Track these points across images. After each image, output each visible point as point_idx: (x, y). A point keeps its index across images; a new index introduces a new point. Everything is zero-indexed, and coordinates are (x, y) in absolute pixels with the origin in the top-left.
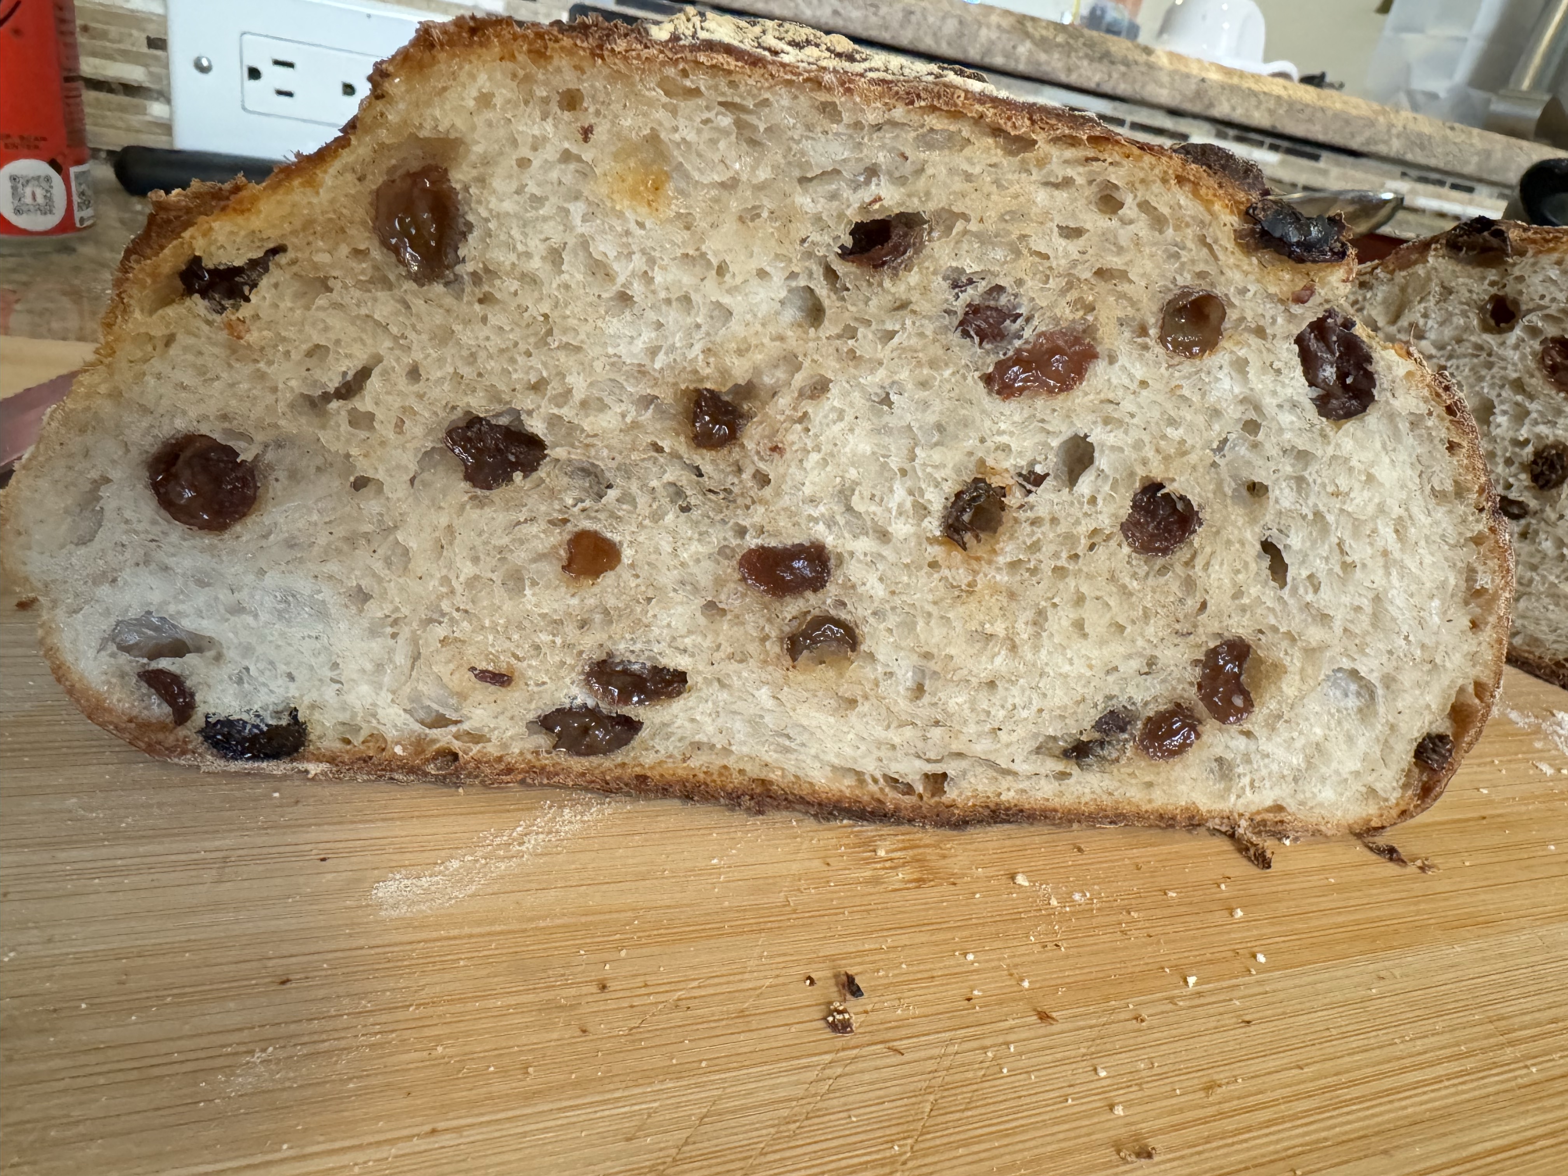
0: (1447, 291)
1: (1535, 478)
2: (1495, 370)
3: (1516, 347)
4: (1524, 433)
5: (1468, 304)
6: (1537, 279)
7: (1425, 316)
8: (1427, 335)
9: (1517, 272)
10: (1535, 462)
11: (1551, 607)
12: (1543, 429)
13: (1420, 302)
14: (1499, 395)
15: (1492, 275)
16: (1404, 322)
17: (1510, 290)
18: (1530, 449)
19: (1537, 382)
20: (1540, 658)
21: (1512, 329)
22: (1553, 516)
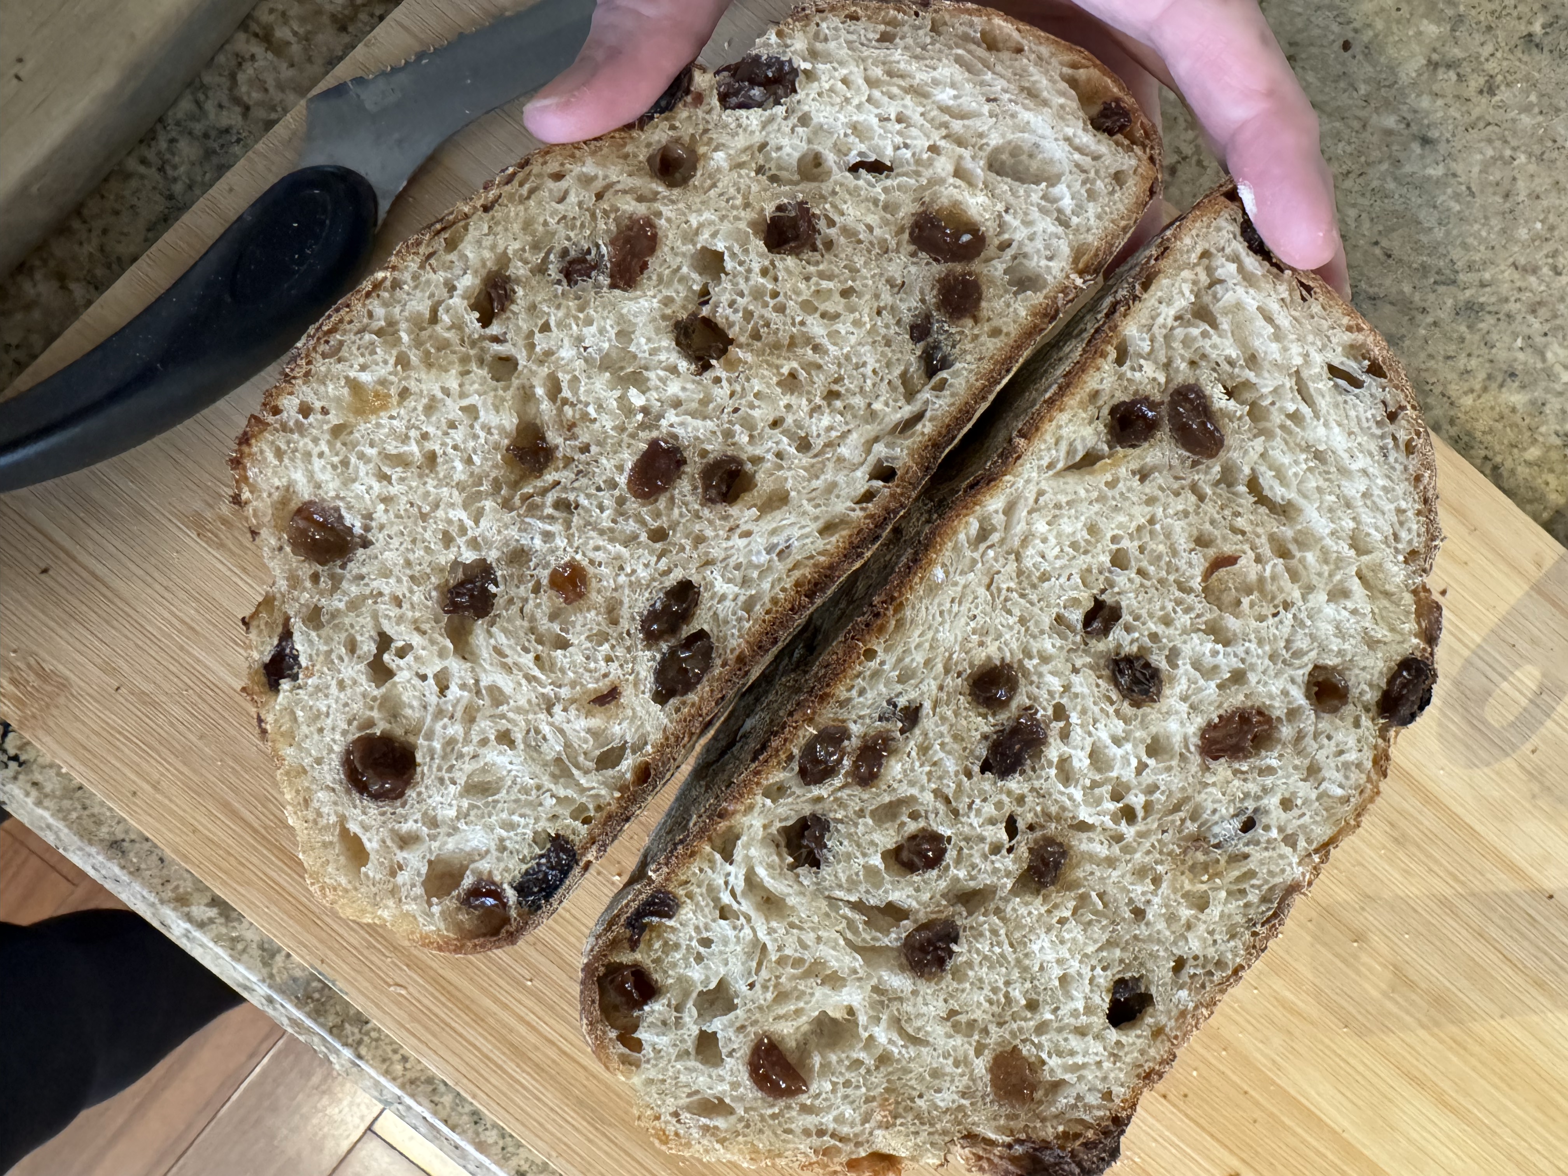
0: (1372, 643)
1: (1129, 660)
2: (1267, 662)
3: (1285, 693)
4: (1184, 667)
5: (1351, 660)
6: (1351, 742)
7: (1354, 612)
8: (1332, 605)
9: (1365, 721)
10: (1147, 665)
11: (973, 624)
12: (1182, 686)
13: (1372, 612)
14: (1236, 655)
15: (1371, 696)
16: (1355, 585)
17: (1349, 710)
18: (1163, 665)
19: (1237, 699)
20: (911, 588)
21: (1308, 697)
22: (1079, 663)
